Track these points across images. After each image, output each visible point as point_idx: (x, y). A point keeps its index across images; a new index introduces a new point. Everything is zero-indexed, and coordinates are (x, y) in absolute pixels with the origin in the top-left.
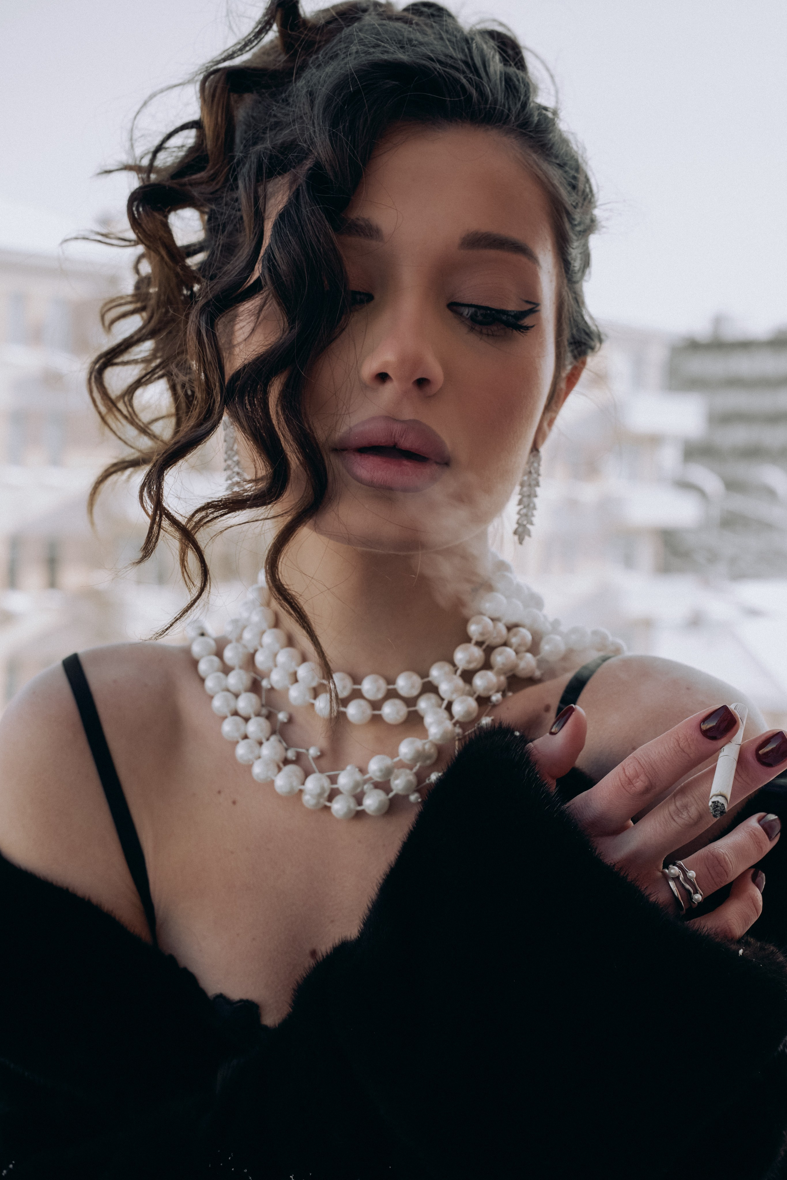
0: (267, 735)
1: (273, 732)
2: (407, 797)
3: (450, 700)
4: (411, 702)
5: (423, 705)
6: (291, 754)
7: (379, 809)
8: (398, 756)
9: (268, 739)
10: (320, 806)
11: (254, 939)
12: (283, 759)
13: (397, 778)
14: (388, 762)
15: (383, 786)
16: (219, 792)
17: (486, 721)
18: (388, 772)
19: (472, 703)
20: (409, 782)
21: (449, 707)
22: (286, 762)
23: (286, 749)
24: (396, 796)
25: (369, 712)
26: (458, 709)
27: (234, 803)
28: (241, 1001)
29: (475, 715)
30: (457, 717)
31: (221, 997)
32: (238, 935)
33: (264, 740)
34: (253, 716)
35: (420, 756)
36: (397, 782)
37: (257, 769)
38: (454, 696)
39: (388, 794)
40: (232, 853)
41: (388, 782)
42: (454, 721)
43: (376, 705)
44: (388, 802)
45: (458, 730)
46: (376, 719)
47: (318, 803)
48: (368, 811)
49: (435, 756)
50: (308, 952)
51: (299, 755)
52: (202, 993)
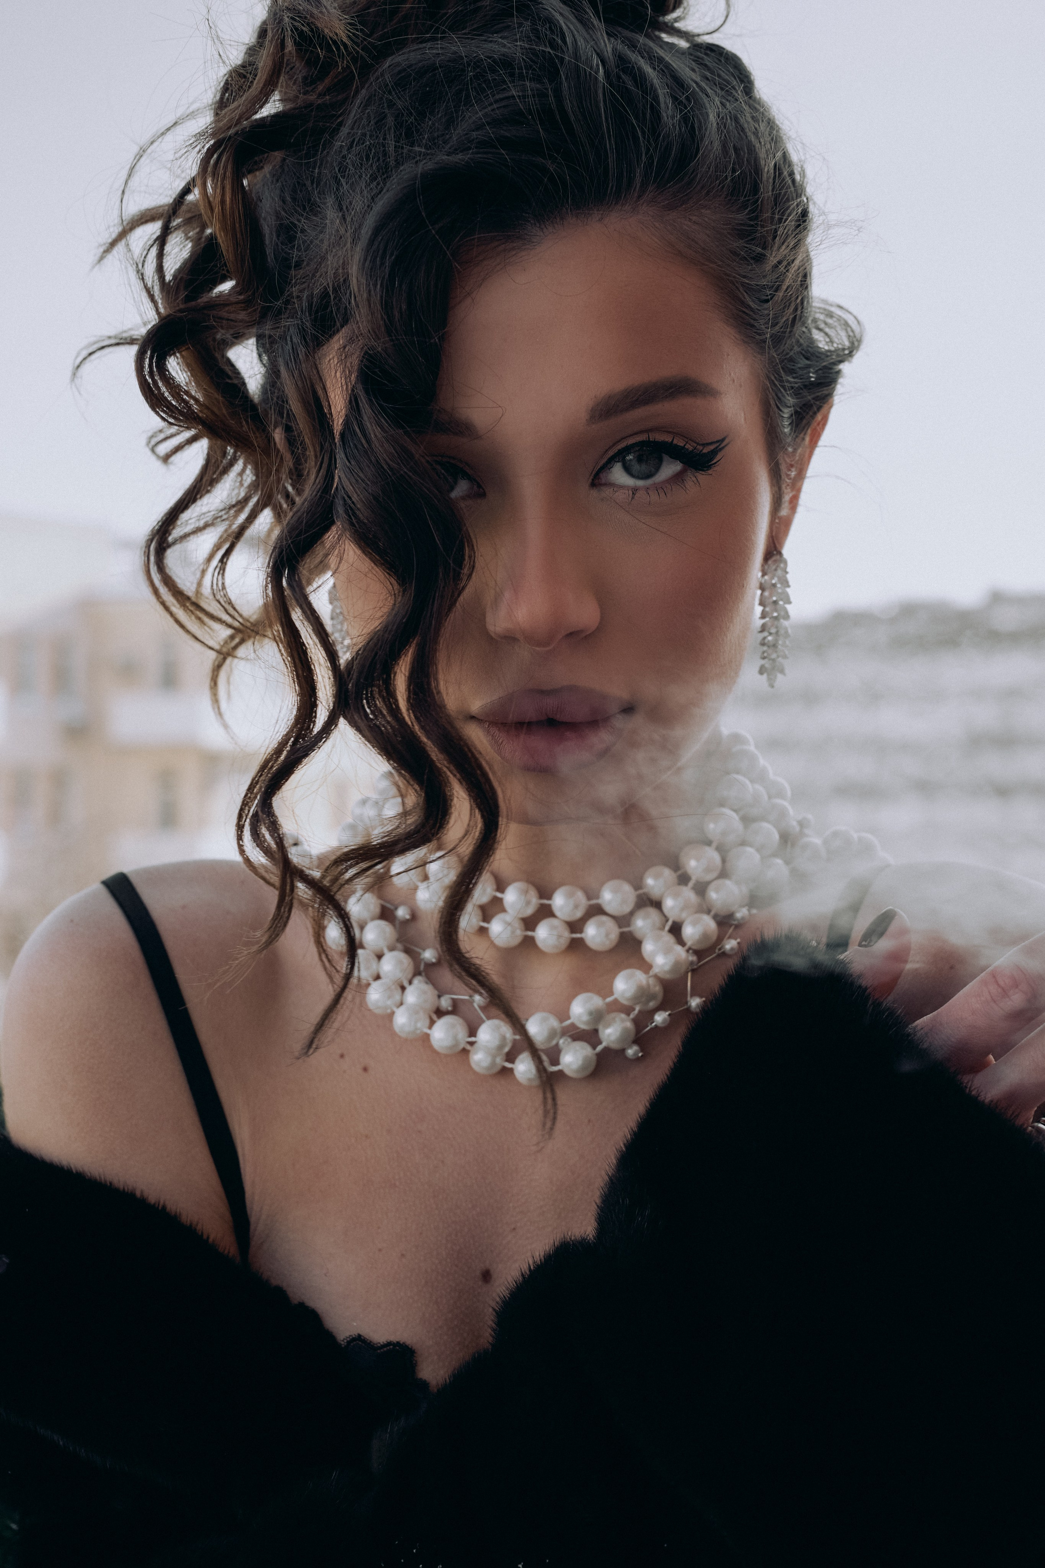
0: (410, 976)
1: (417, 973)
2: (623, 1051)
3: (677, 919)
4: (623, 921)
5: (642, 924)
6: (445, 1003)
7: (583, 1068)
8: (569, 1018)
9: (410, 983)
10: (498, 1068)
11: (403, 1255)
12: (434, 1009)
13: (607, 1026)
14: (597, 1002)
15: (590, 1036)
16: (342, 1056)
17: (730, 945)
18: (598, 1016)
19: (709, 924)
20: (625, 1030)
21: (676, 930)
22: (440, 1013)
23: (439, 997)
24: (607, 1050)
25: (567, 935)
26: (689, 932)
27: (365, 1069)
28: (389, 1344)
29: (714, 938)
30: (689, 943)
31: (359, 1339)
32: (380, 1250)
33: (406, 984)
34: (386, 951)
35: (642, 994)
36: (609, 1031)
37: (401, 1020)
38: (684, 915)
39: (594, 1048)
40: (367, 1136)
41: (596, 1031)
42: (687, 947)
43: (576, 926)
44: (595, 1058)
45: (693, 958)
46: (576, 946)
47: (493, 1063)
48: (568, 1072)
49: (660, 996)
50: (478, 1273)
51: (455, 1003)
52: (329, 1336)
